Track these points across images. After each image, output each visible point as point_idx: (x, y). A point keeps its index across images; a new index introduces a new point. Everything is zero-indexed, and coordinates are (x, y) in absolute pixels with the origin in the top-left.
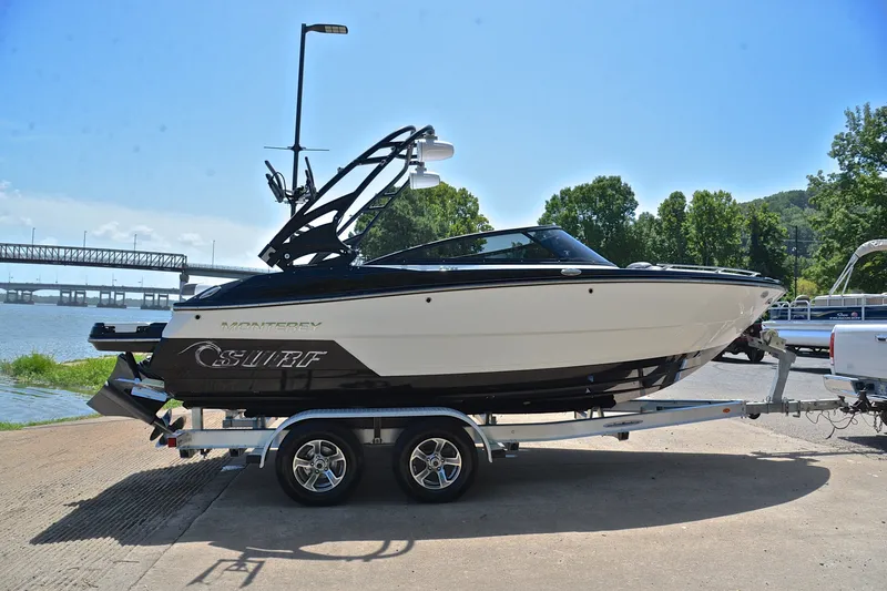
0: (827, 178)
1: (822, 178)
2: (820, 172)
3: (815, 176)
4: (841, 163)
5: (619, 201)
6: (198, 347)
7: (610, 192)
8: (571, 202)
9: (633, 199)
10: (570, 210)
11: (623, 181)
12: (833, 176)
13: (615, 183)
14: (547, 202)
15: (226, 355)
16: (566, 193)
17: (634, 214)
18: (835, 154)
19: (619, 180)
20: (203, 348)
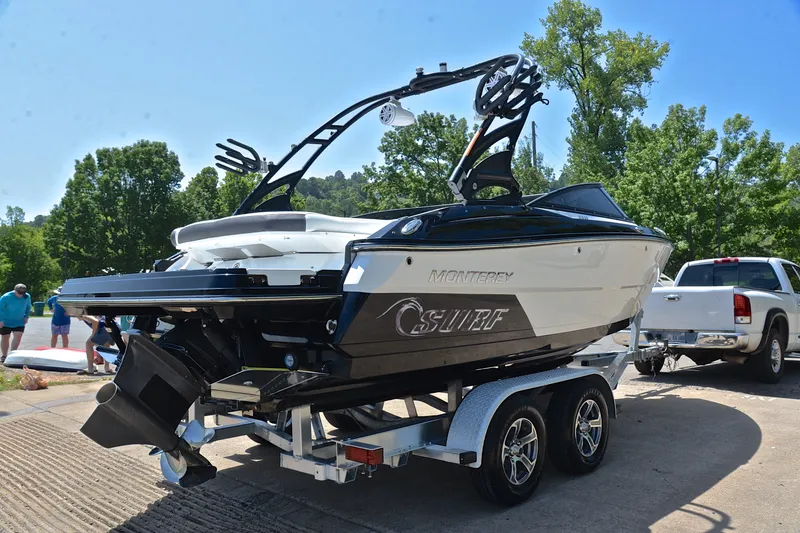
0: (378, 170)
1: (374, 169)
2: (373, 164)
3: (369, 166)
4: (387, 158)
5: (167, 170)
6: (400, 306)
7: (156, 159)
8: (110, 164)
9: (178, 171)
10: (112, 175)
11: (170, 149)
12: (383, 168)
13: (161, 149)
14: (78, 162)
15: (427, 318)
16: (103, 154)
17: (179, 186)
18: (384, 149)
19: (164, 147)
20: (406, 307)
